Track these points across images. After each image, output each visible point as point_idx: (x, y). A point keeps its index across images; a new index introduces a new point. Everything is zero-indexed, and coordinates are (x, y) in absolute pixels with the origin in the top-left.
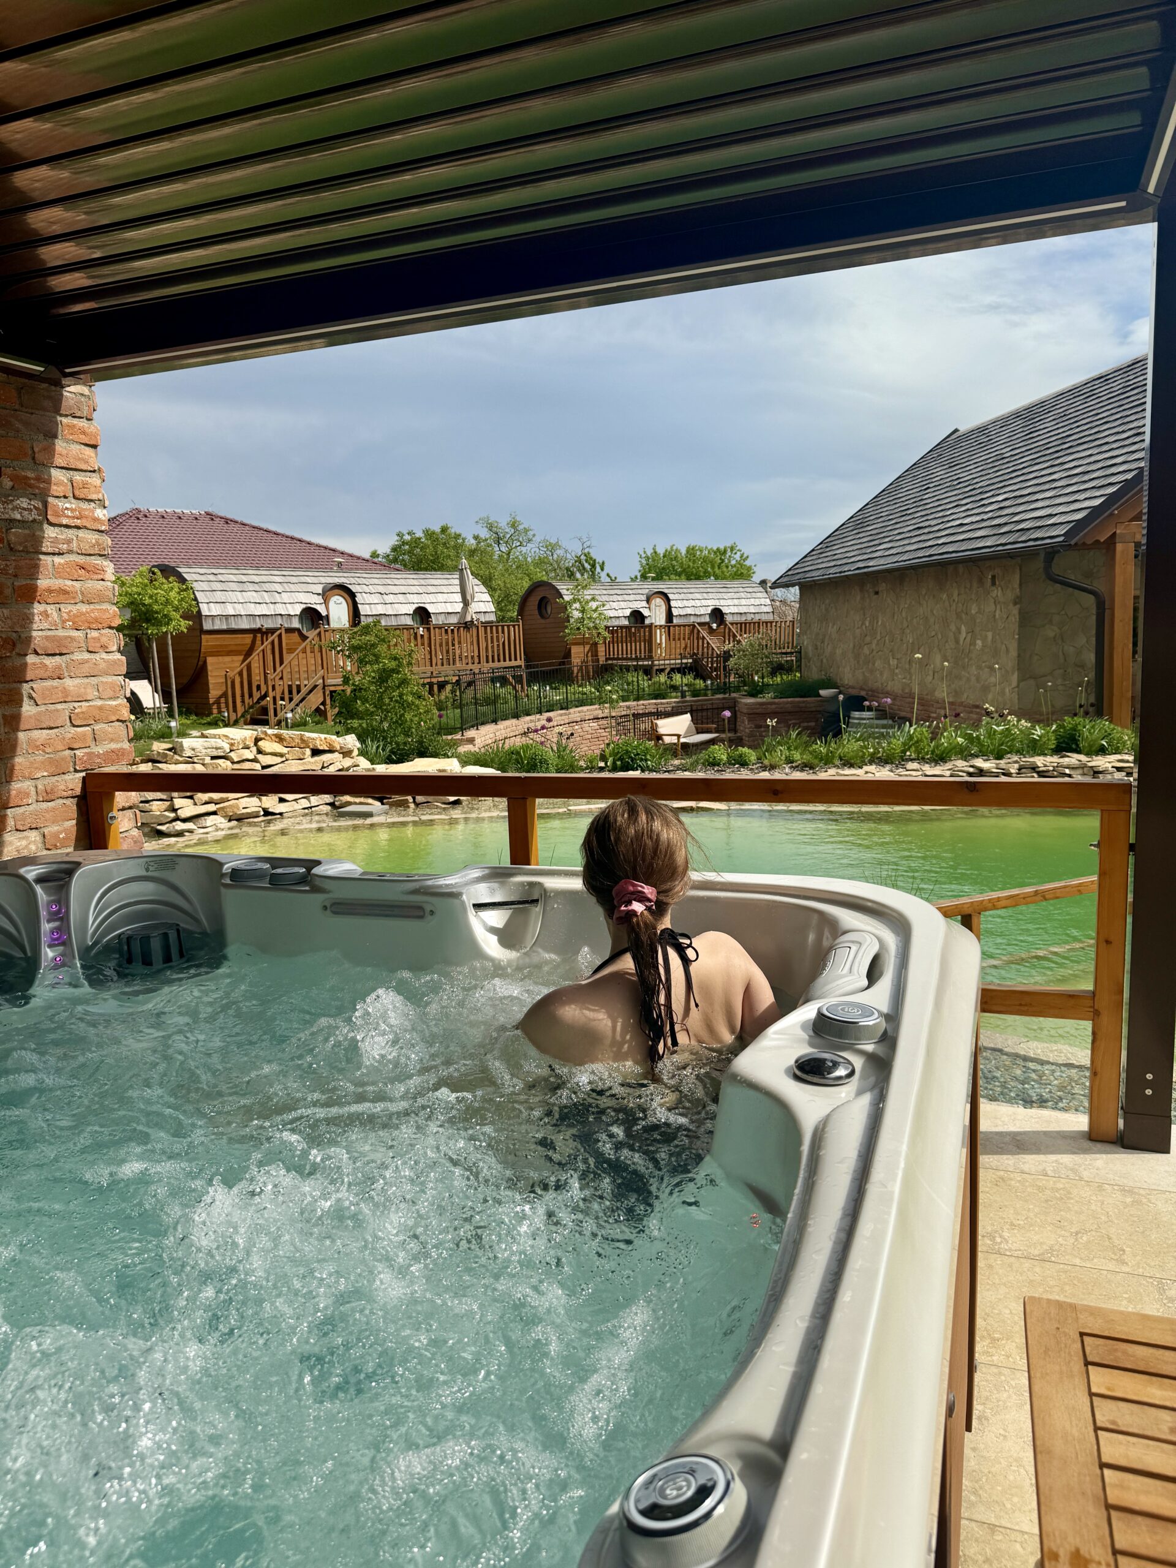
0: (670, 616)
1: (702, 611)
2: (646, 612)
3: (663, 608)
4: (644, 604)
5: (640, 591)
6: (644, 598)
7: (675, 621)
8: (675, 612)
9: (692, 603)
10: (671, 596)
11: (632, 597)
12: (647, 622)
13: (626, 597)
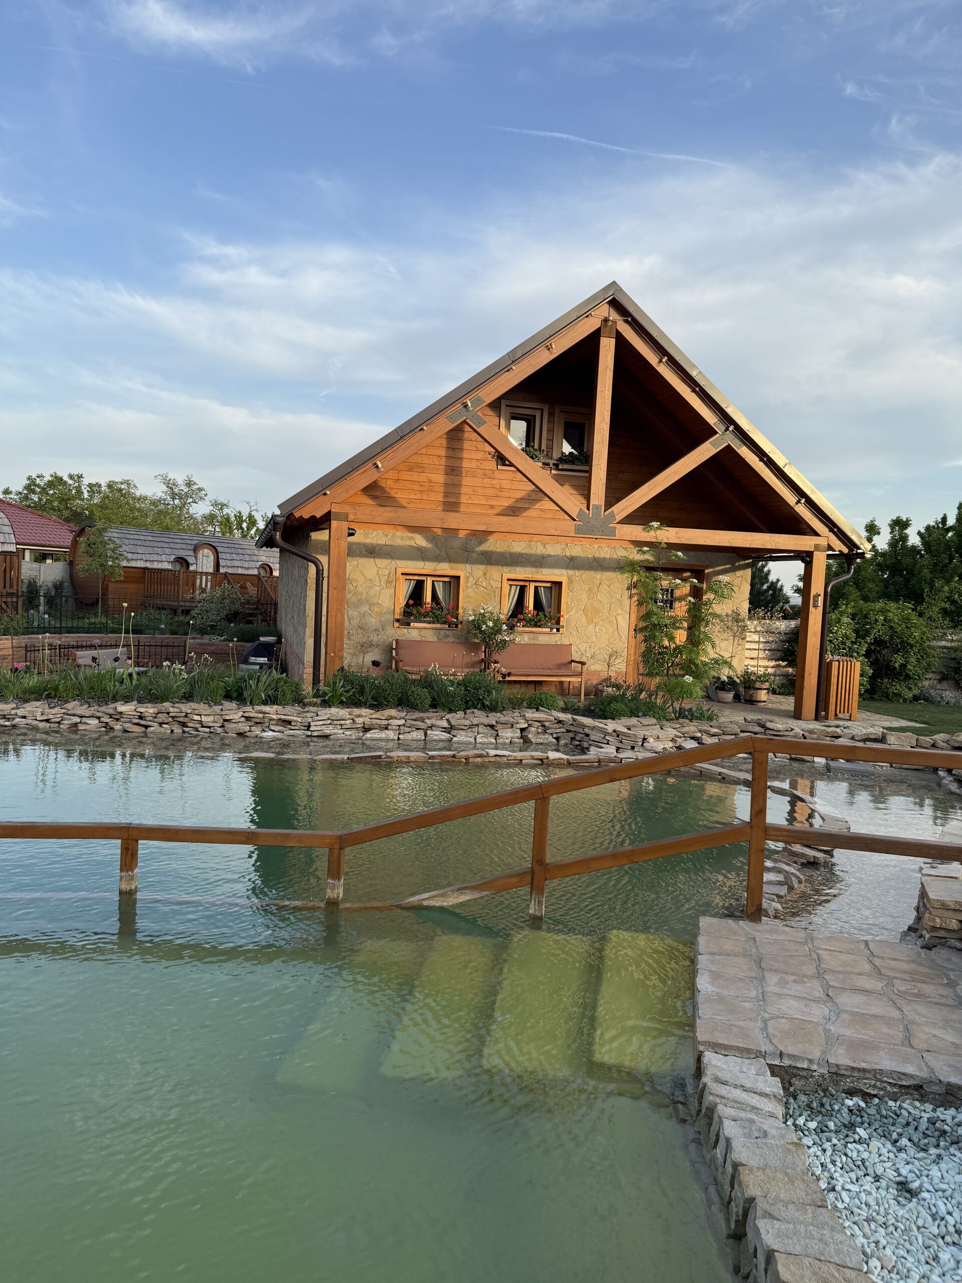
0: (217, 565)
1: (252, 564)
2: (191, 560)
3: (212, 558)
4: (191, 553)
5: (189, 542)
6: (191, 547)
7: (222, 570)
8: (222, 563)
9: (241, 557)
10: (219, 549)
11: (179, 546)
12: (192, 568)
13: (173, 545)
